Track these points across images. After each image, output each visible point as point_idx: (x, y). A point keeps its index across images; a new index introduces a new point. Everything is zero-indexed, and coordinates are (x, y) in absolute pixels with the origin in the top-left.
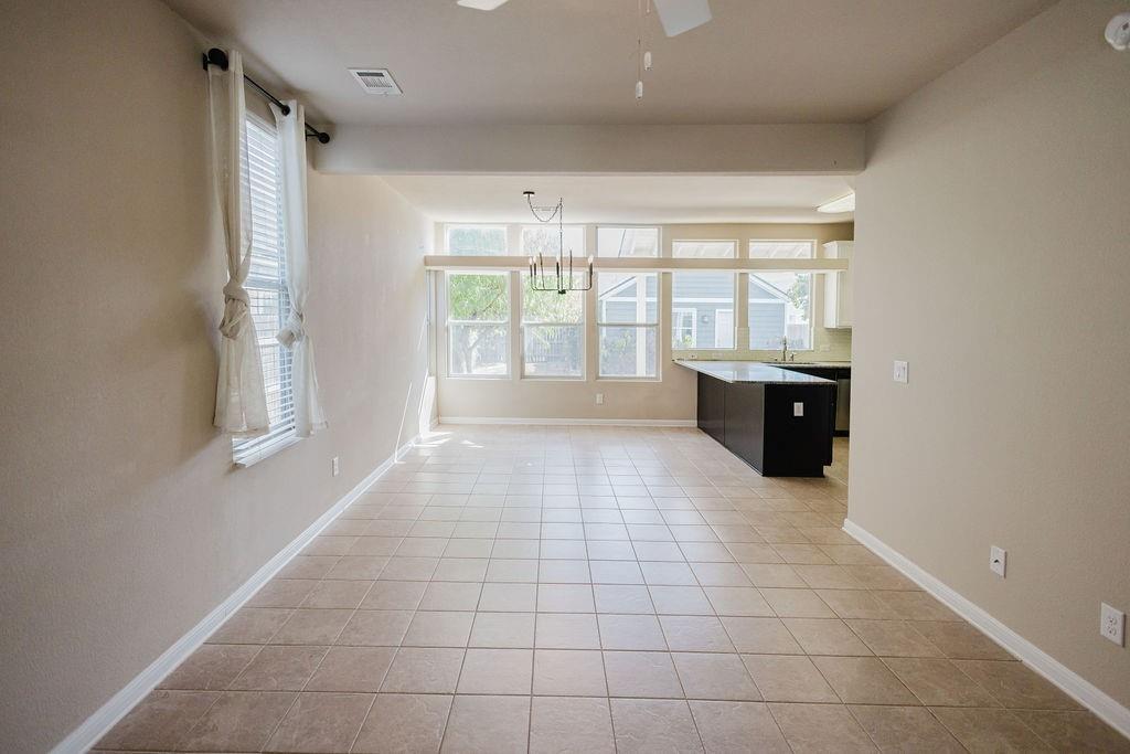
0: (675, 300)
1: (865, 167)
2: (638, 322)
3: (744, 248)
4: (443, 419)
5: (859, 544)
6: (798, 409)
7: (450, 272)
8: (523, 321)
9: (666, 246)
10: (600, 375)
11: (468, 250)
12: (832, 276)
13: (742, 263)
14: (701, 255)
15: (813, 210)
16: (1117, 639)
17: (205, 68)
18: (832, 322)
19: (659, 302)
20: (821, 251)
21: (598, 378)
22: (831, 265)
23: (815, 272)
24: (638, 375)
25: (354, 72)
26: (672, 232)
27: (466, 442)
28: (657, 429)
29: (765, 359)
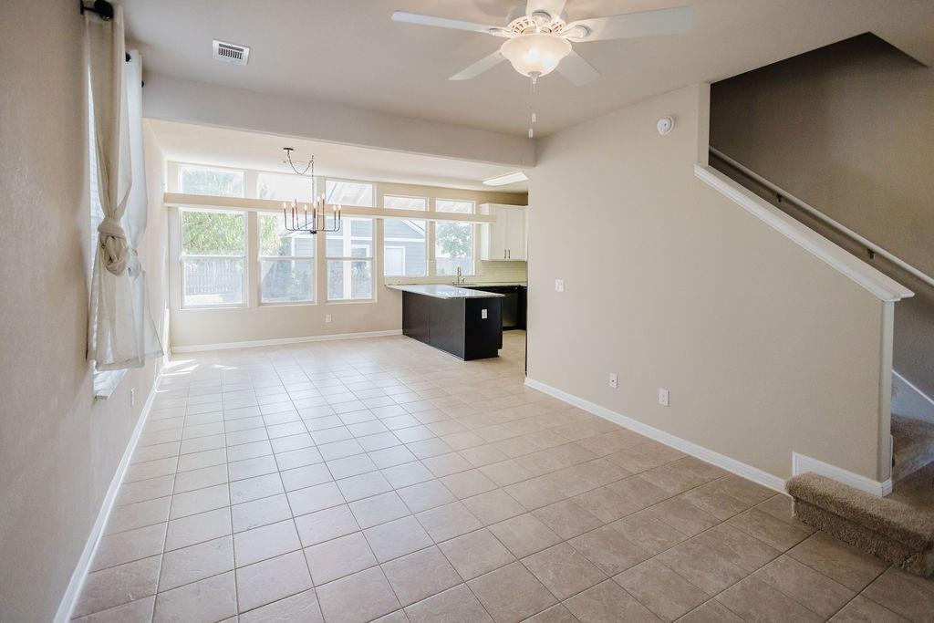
0: (385, 239)
1: (535, 165)
2: (345, 256)
3: (432, 205)
4: (176, 349)
5: (536, 390)
6: (484, 314)
7: (182, 209)
8: (260, 255)
9: (380, 199)
10: (329, 299)
11: (202, 190)
12: (486, 226)
13: (431, 214)
14: (409, 208)
15: (480, 183)
16: (666, 404)
17: (82, 13)
18: (486, 256)
19: (373, 241)
20: (478, 209)
21: (327, 302)
22: (485, 219)
23: (475, 223)
24: (344, 298)
25: (216, 44)
26: (383, 189)
27: (217, 366)
28: (373, 339)
29: (448, 282)
